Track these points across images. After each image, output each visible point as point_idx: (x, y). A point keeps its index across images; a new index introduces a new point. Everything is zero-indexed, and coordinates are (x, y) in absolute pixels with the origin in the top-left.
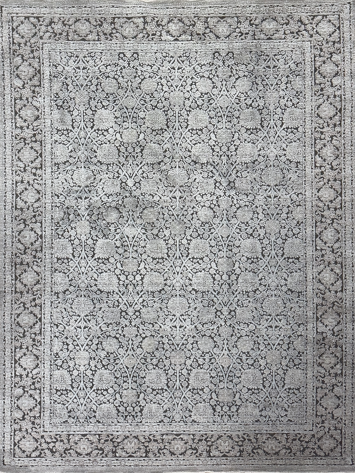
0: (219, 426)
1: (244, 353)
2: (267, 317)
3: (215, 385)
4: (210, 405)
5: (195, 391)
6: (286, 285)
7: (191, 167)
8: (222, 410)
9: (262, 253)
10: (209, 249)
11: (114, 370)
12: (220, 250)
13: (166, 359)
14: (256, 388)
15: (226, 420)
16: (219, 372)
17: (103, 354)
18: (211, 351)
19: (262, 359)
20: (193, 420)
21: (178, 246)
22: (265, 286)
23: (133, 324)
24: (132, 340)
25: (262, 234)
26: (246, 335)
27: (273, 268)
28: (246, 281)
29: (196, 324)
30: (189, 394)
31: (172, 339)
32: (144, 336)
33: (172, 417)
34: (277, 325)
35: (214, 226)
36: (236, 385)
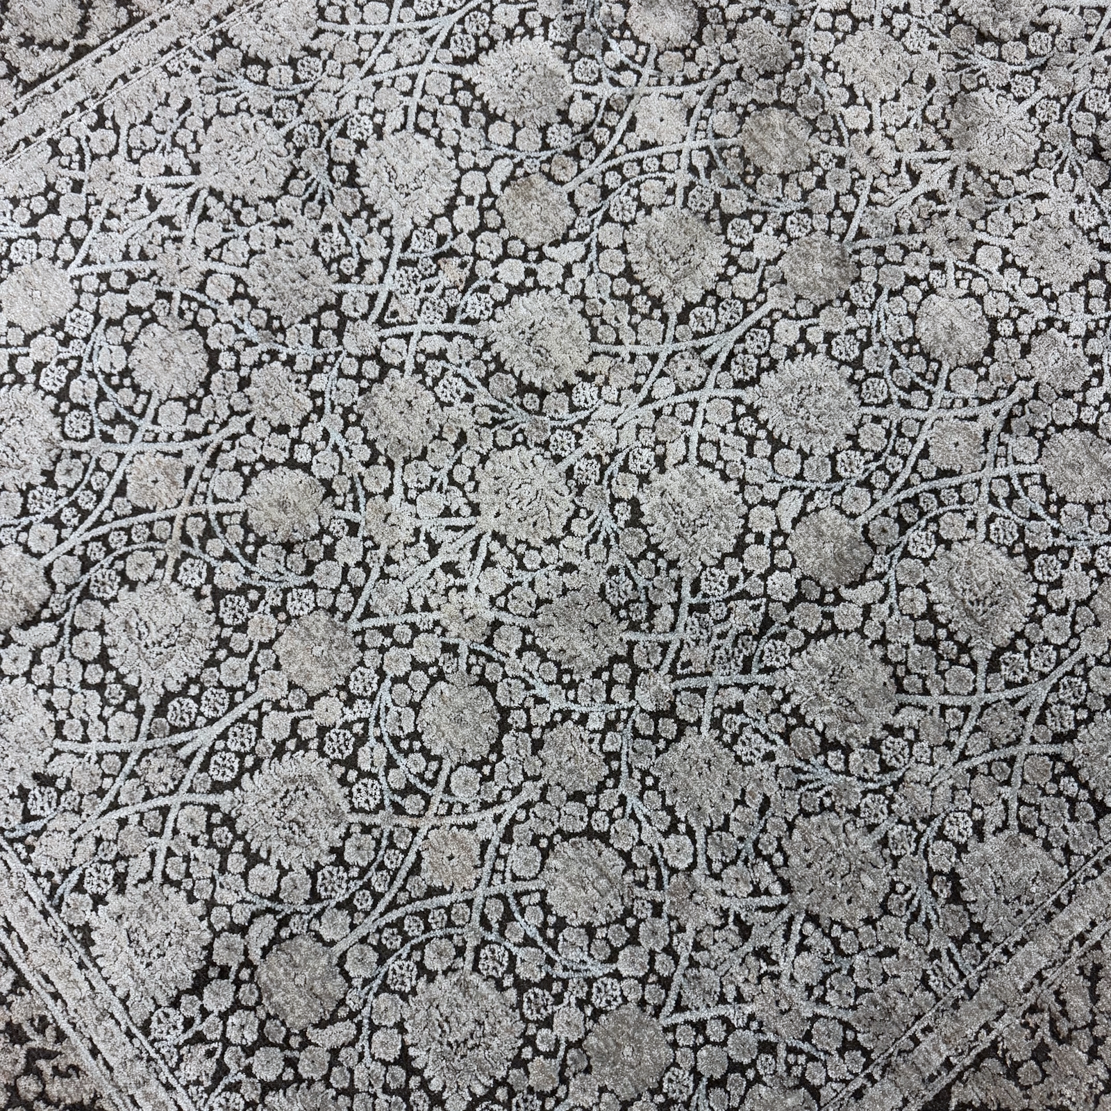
0: (140, 1067)
1: (546, 908)
2: (768, 881)
3: (315, 897)
4: (209, 948)
5: (222, 834)
6: (962, 849)
7: (1068, 150)
8: (224, 1016)
9: (999, 651)
10: (837, 438)
11: (77, 446)
12: (866, 484)
13: (275, 611)
14: (435, 1086)
15: (190, 1070)
16: (382, 866)
17: (110, 358)
18: (447, 766)
19: (581, 1004)
20: (86, 928)
21: (749, 321)
22: (885, 768)
23: (319, 382)
24: (250, 426)
25: (1068, 592)
26: (626, 856)
27: (980, 741)
28: (836, 676)
29: (505, 617)
30: (190, 819)
31: (375, 574)
32: (302, 454)
33: (37, 825)
34: (776, 950)
35: (939, 390)
36: (384, 987)
